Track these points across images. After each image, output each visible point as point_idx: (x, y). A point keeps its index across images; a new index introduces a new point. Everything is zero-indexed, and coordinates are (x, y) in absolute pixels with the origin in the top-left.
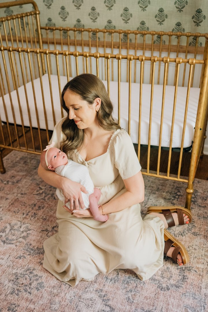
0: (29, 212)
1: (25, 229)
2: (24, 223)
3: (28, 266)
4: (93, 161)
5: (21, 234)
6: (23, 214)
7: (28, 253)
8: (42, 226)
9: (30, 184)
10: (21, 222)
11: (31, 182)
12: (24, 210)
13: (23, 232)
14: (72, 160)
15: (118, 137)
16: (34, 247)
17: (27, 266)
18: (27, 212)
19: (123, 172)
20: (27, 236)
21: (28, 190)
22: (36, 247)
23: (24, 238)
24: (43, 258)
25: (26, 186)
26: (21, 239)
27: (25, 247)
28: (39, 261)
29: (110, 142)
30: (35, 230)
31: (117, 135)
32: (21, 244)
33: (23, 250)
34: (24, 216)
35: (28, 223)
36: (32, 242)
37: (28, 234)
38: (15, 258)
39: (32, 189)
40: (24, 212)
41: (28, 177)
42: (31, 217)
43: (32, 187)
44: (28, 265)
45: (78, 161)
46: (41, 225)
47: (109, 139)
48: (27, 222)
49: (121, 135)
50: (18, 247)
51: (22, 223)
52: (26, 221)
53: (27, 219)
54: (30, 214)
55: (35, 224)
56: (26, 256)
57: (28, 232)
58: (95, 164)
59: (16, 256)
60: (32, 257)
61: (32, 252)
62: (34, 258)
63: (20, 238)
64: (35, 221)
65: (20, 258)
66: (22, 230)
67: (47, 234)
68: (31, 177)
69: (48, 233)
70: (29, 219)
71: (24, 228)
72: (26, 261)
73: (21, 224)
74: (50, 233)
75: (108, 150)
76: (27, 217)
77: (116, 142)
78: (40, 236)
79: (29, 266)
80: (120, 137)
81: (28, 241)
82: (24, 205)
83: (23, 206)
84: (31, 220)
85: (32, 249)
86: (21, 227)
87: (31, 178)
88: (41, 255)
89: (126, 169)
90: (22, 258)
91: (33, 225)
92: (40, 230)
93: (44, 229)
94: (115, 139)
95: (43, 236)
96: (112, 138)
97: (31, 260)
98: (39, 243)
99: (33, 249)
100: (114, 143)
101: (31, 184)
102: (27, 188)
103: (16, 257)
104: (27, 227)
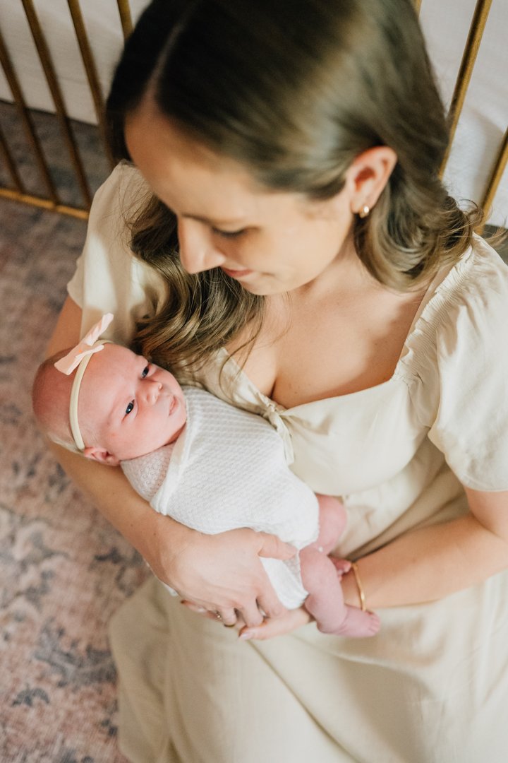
0: (37, 459)
1: (29, 549)
2: (23, 517)
3: (63, 742)
4: (314, 413)
5: (17, 577)
6: (16, 468)
7: (56, 678)
8: (94, 536)
9: (22, 303)
10: (11, 512)
11: (28, 292)
12: (16, 447)
13: (24, 565)
14: (205, 388)
15: (463, 310)
16: (74, 644)
17: (58, 742)
18: (31, 457)
19: (467, 463)
20: (44, 590)
21: (20, 337)
22: (82, 646)
23: (33, 594)
24: (116, 702)
25: (12, 318)
26: (21, 605)
27: (40, 643)
28: (101, 715)
29: (417, 330)
30: (72, 554)
31: (459, 297)
32: (23, 630)
33: (36, 662)
34: (21, 479)
35: (37, 519)
36: (65, 619)
37: (44, 576)
38: (10, 702)
39: (37, 334)
40: (18, 456)
41: (11, 267)
42: (45, 485)
43: (34, 321)
44: (60, 736)
45: (233, 401)
46: (90, 530)
47: (409, 312)
48: (33, 514)
49: (486, 304)
50: (14, 645)
51: (17, 519)
52: (32, 506)
53: (34, 495)
54: (40, 468)
55: (65, 522)
56: (47, 688)
57: (47, 565)
58: (324, 428)
59: (13, 690)
60: (72, 697)
61: (70, 668)
62: (81, 700)
63: (18, 594)
64: (67, 507)
65: (29, 701)
66: (19, 552)
67: (119, 578)
68: (22, 262)
69: (123, 569)
70: (41, 499)
71: (25, 545)
72: (52, 717)
73: (11, 521)
74: (130, 574)
75: (401, 370)
76: (33, 483)
77: (451, 347)
78: (91, 585)
79: (68, 744)
80: (478, 316)
81: (48, 610)
82: (14, 422)
83: (10, 428)
84: (47, 499)
85: (68, 655)
86: (12, 538)
87: (24, 272)
88: (107, 687)
89: (490, 456)
90: (36, 700)
91: (59, 528)
92: (88, 556)
93: (104, 551)
94: (446, 319)
95: (105, 588)
96: (427, 313)
97: (70, 714)
98: (93, 623)
99: (73, 652)
100: (443, 348)
101: (30, 300)
102: (16, 324)
103: (14, 697)
104: (37, 540)
